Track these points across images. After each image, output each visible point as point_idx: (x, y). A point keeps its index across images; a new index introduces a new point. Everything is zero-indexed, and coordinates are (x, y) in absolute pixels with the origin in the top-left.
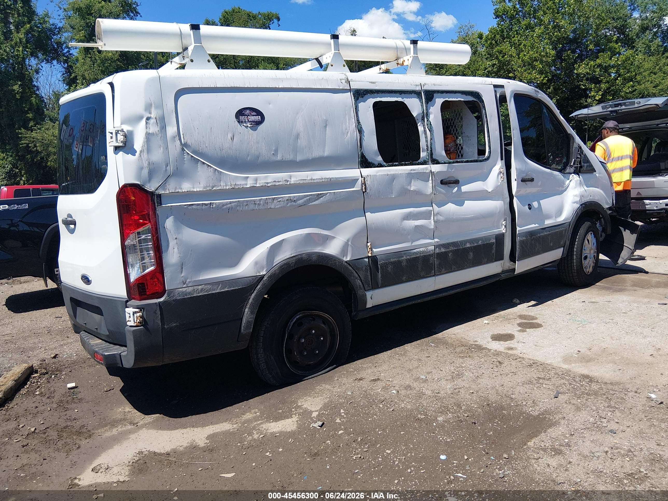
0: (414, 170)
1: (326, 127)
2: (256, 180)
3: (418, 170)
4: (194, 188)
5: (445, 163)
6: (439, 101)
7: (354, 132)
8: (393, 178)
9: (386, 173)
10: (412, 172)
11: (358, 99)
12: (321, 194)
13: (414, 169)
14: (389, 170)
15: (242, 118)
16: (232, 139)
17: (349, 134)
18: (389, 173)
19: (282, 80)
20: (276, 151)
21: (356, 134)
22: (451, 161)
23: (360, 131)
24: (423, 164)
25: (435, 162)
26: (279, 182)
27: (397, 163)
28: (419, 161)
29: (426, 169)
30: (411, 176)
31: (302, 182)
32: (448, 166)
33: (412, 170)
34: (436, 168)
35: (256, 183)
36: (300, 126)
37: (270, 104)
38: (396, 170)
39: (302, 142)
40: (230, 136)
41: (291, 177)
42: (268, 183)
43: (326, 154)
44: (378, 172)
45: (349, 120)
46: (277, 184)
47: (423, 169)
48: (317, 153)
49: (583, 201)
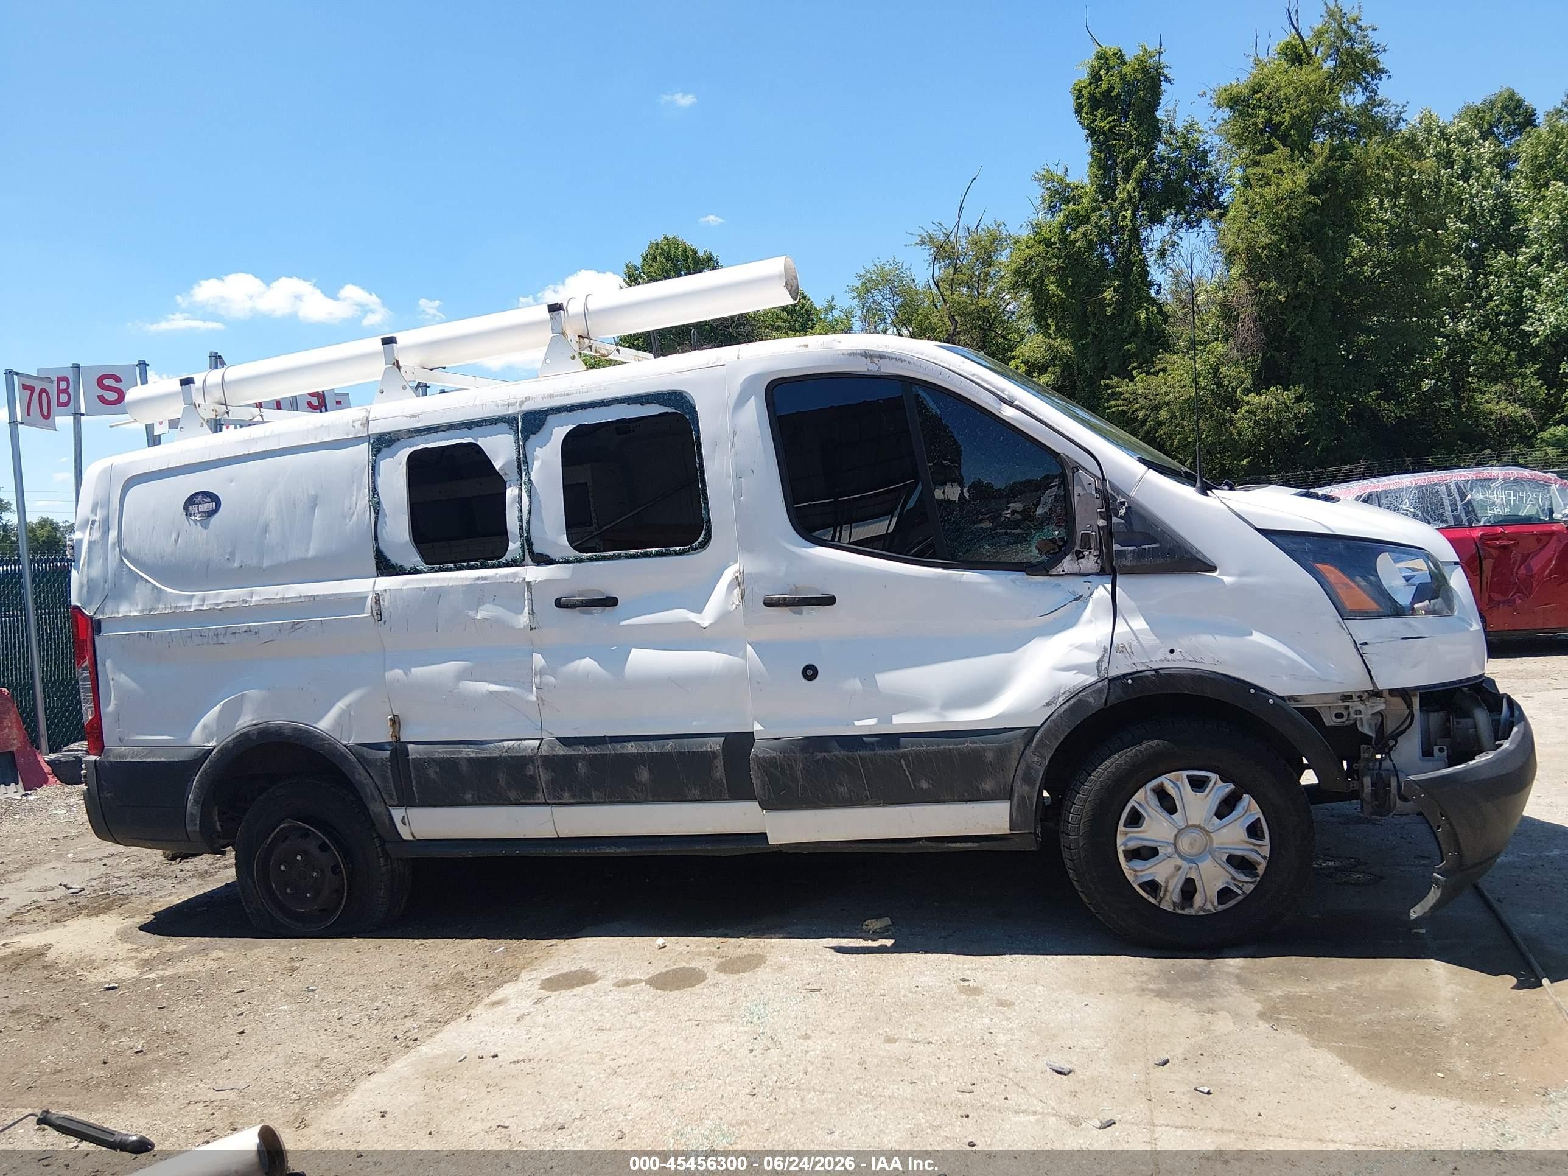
0: (485, 578)
1: (314, 508)
2: (203, 599)
3: (492, 578)
4: (131, 611)
5: (567, 562)
6: (558, 432)
7: (365, 511)
8: (438, 594)
9: (421, 586)
10: (479, 582)
11: (379, 451)
12: (298, 623)
13: (484, 575)
14: (430, 580)
15: (191, 508)
16: (176, 541)
17: (355, 517)
18: (427, 585)
19: (255, 440)
20: (233, 554)
21: (369, 515)
22: (585, 556)
23: (377, 508)
24: (512, 566)
25: (542, 560)
26: (233, 602)
27: (451, 565)
28: (503, 560)
29: (515, 575)
30: (477, 594)
31: (267, 603)
32: (574, 568)
33: (478, 579)
34: (533, 573)
35: (203, 605)
36: (270, 512)
37: (231, 481)
38: (444, 579)
39: (273, 537)
40: (174, 536)
41: (252, 594)
42: (218, 605)
43: (310, 554)
44: (407, 582)
45: (359, 490)
46: (232, 605)
47: (507, 576)
48: (295, 553)
49: (1120, 667)
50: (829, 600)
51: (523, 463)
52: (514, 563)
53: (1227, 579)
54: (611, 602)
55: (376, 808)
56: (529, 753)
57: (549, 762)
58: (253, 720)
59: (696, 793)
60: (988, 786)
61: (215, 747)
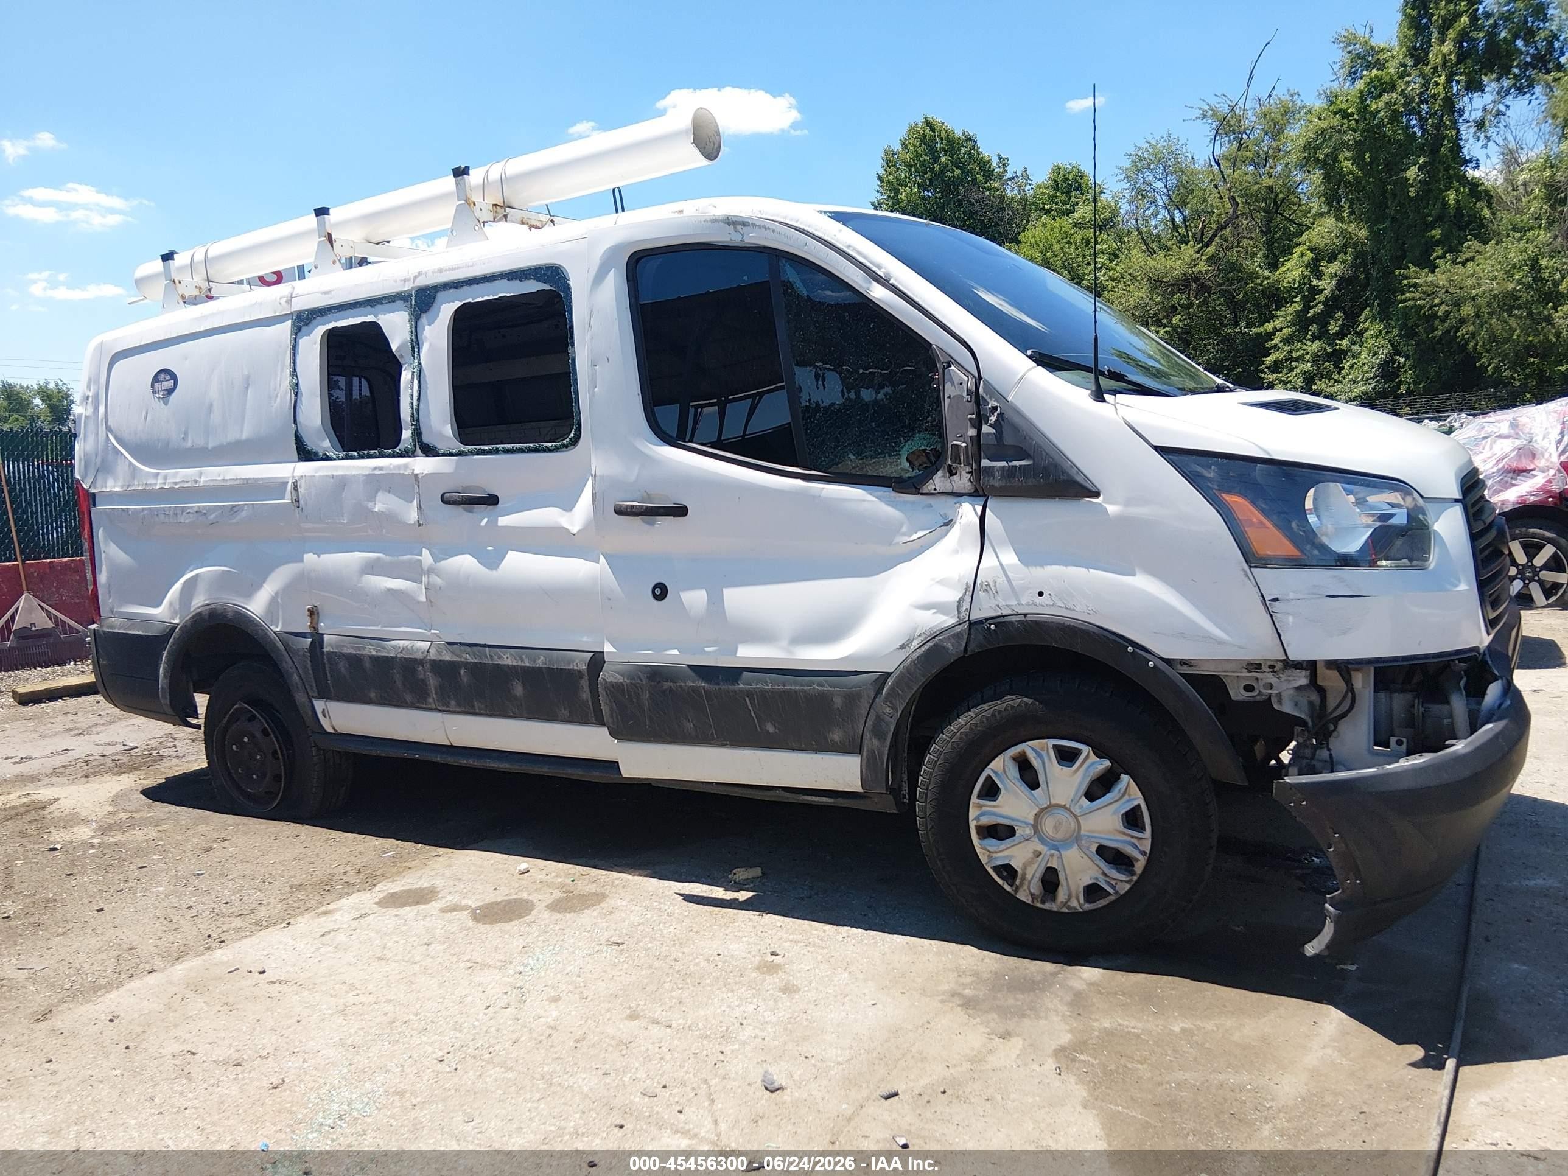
0: (381, 468)
1: (247, 388)
2: (165, 478)
3: (388, 468)
4: (114, 487)
5: (451, 454)
6: (446, 310)
7: (287, 393)
8: (342, 483)
9: (329, 473)
10: (377, 472)
11: (299, 329)
12: (236, 506)
13: (381, 465)
14: (336, 468)
15: (156, 385)
16: (146, 418)
17: (278, 399)
18: (335, 473)
19: (204, 318)
20: (186, 433)
21: (289, 397)
22: (467, 448)
23: (296, 387)
24: (404, 456)
25: (429, 451)
26: (187, 482)
27: (355, 453)
28: (397, 450)
29: (406, 466)
30: (376, 483)
31: (211, 484)
32: (457, 461)
33: (375, 468)
34: (422, 465)
35: (165, 483)
36: (213, 394)
37: (186, 359)
38: (348, 468)
39: (216, 417)
40: (144, 413)
41: (201, 474)
42: (176, 483)
43: (244, 437)
44: (318, 470)
45: (282, 370)
46: (186, 485)
47: (399, 467)
48: (232, 436)
49: (984, 609)
50: (680, 511)
51: (415, 344)
52: (406, 454)
53: (1112, 509)
54: (492, 500)
55: (300, 698)
56: (419, 656)
57: (439, 667)
58: (205, 600)
59: (565, 713)
60: (836, 736)
61: (178, 624)
